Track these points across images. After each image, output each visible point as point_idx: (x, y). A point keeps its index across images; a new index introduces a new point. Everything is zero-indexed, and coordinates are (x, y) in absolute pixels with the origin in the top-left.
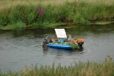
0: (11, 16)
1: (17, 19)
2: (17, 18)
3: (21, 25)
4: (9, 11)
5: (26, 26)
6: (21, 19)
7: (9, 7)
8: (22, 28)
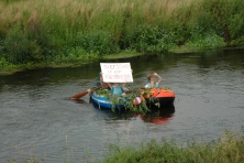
0: (193, 23)
1: (205, 30)
2: (205, 28)
3: (214, 41)
4: (189, 14)
5: (225, 44)
6: (214, 28)
7: (188, 5)
8: (218, 48)
